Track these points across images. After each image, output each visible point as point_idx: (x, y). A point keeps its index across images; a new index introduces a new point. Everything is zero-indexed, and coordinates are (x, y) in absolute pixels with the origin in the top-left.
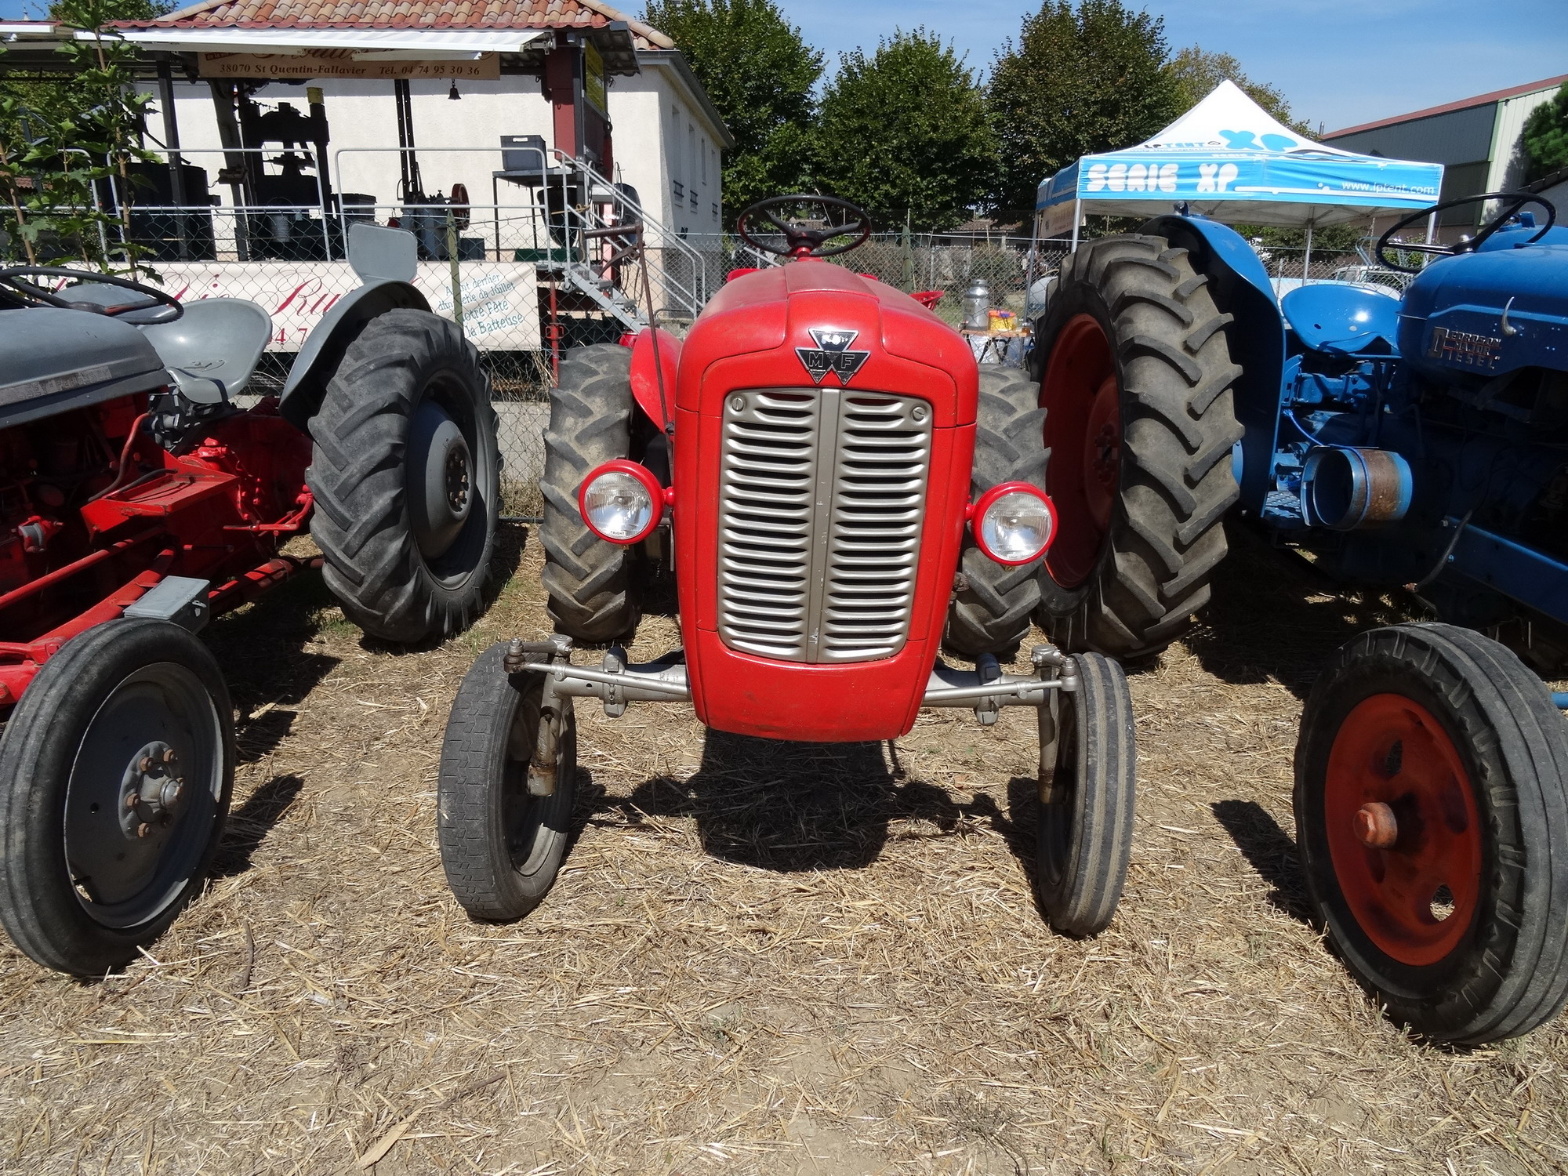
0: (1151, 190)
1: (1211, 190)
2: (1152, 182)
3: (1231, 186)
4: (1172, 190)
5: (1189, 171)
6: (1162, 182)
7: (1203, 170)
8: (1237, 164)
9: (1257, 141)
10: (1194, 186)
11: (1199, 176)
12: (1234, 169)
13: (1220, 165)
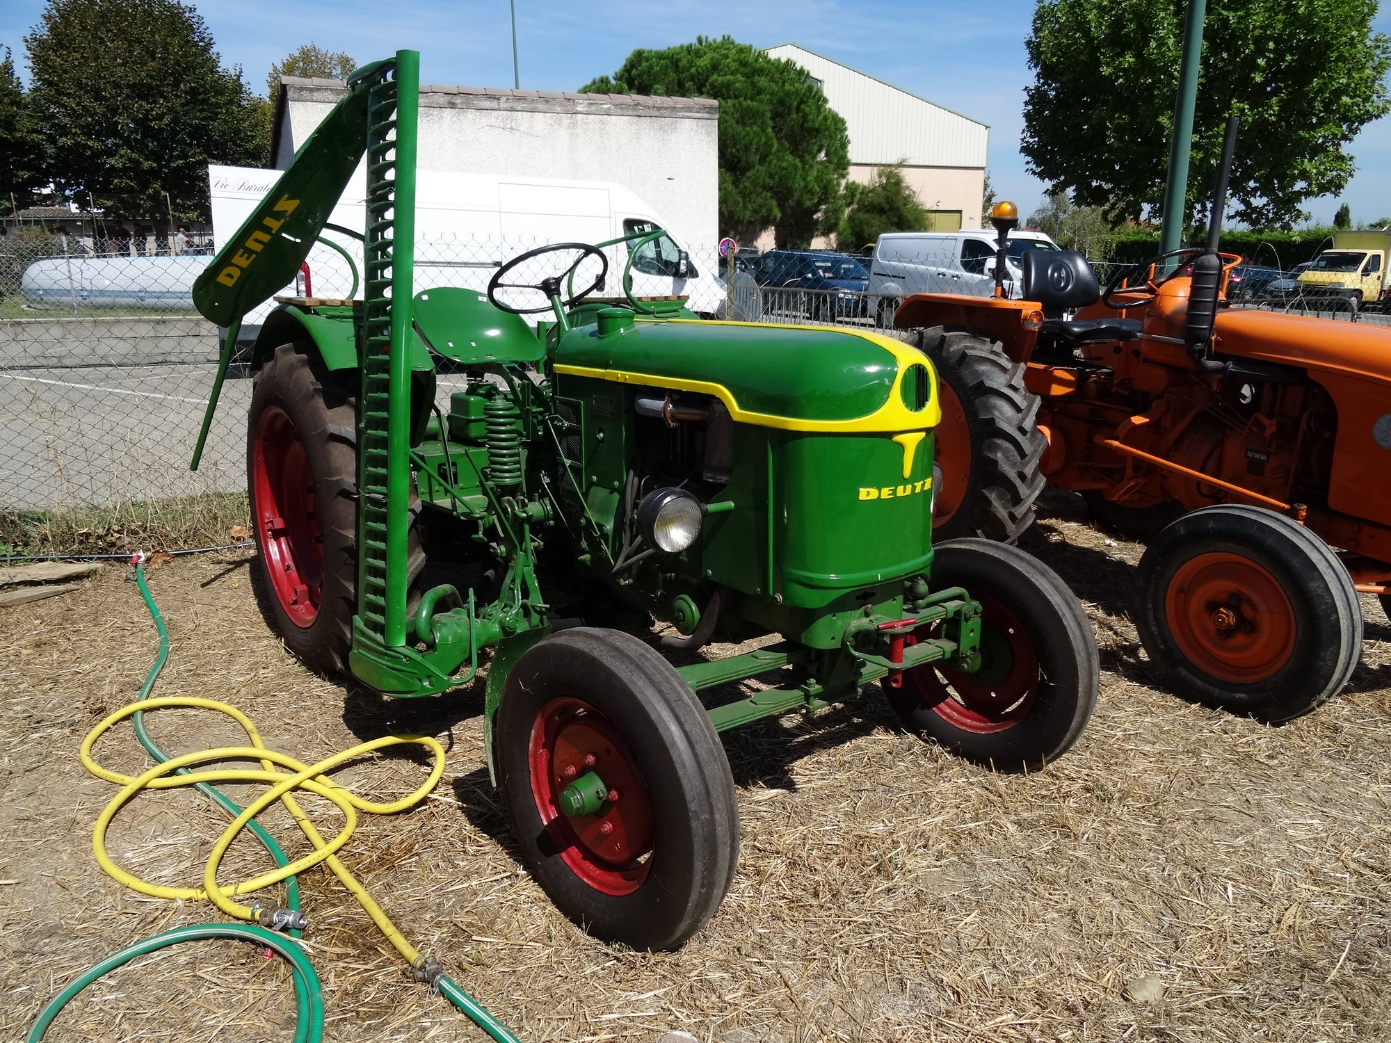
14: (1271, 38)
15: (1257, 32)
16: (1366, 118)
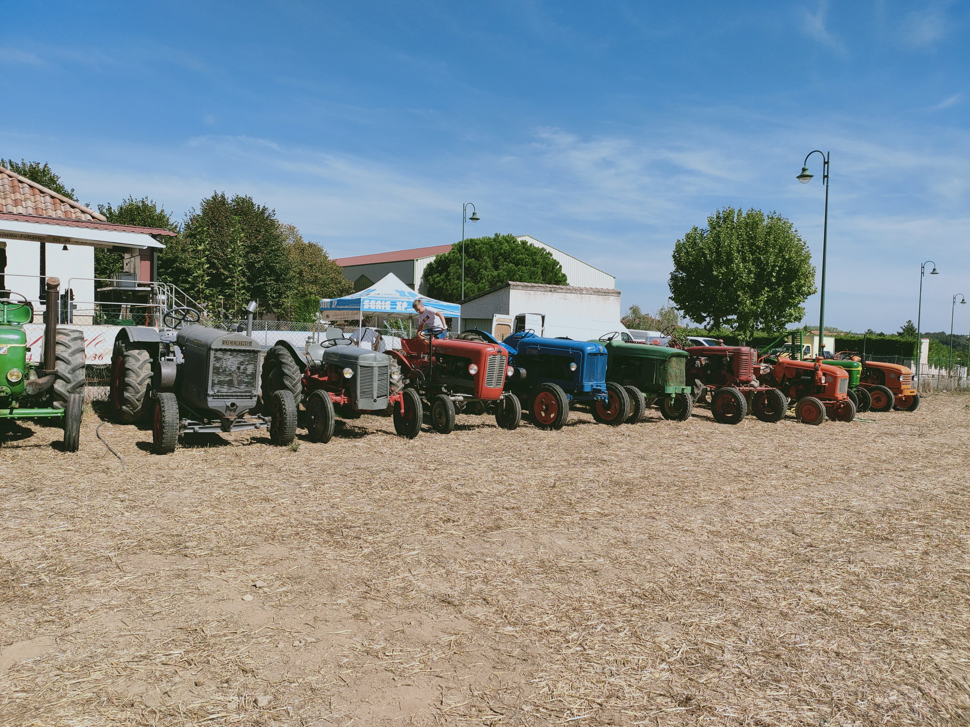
0: (383, 309)
1: (400, 310)
2: (383, 307)
3: (406, 309)
4: (389, 309)
5: (394, 303)
6: (386, 306)
7: (397, 303)
8: (407, 302)
9: (406, 294)
10: (395, 308)
11: (396, 305)
12: (406, 304)
13: (402, 302)
14: (777, 266)
15: (772, 264)
16: (809, 294)
